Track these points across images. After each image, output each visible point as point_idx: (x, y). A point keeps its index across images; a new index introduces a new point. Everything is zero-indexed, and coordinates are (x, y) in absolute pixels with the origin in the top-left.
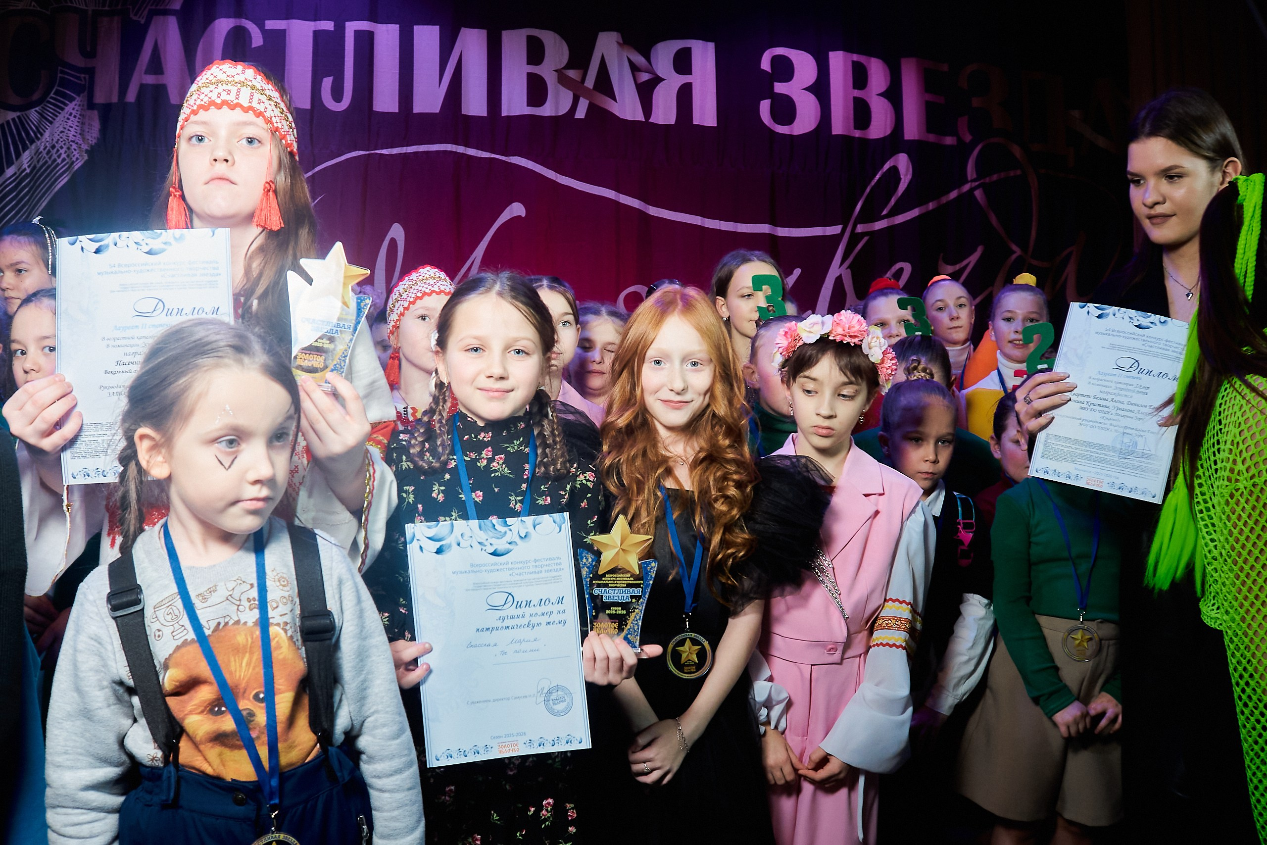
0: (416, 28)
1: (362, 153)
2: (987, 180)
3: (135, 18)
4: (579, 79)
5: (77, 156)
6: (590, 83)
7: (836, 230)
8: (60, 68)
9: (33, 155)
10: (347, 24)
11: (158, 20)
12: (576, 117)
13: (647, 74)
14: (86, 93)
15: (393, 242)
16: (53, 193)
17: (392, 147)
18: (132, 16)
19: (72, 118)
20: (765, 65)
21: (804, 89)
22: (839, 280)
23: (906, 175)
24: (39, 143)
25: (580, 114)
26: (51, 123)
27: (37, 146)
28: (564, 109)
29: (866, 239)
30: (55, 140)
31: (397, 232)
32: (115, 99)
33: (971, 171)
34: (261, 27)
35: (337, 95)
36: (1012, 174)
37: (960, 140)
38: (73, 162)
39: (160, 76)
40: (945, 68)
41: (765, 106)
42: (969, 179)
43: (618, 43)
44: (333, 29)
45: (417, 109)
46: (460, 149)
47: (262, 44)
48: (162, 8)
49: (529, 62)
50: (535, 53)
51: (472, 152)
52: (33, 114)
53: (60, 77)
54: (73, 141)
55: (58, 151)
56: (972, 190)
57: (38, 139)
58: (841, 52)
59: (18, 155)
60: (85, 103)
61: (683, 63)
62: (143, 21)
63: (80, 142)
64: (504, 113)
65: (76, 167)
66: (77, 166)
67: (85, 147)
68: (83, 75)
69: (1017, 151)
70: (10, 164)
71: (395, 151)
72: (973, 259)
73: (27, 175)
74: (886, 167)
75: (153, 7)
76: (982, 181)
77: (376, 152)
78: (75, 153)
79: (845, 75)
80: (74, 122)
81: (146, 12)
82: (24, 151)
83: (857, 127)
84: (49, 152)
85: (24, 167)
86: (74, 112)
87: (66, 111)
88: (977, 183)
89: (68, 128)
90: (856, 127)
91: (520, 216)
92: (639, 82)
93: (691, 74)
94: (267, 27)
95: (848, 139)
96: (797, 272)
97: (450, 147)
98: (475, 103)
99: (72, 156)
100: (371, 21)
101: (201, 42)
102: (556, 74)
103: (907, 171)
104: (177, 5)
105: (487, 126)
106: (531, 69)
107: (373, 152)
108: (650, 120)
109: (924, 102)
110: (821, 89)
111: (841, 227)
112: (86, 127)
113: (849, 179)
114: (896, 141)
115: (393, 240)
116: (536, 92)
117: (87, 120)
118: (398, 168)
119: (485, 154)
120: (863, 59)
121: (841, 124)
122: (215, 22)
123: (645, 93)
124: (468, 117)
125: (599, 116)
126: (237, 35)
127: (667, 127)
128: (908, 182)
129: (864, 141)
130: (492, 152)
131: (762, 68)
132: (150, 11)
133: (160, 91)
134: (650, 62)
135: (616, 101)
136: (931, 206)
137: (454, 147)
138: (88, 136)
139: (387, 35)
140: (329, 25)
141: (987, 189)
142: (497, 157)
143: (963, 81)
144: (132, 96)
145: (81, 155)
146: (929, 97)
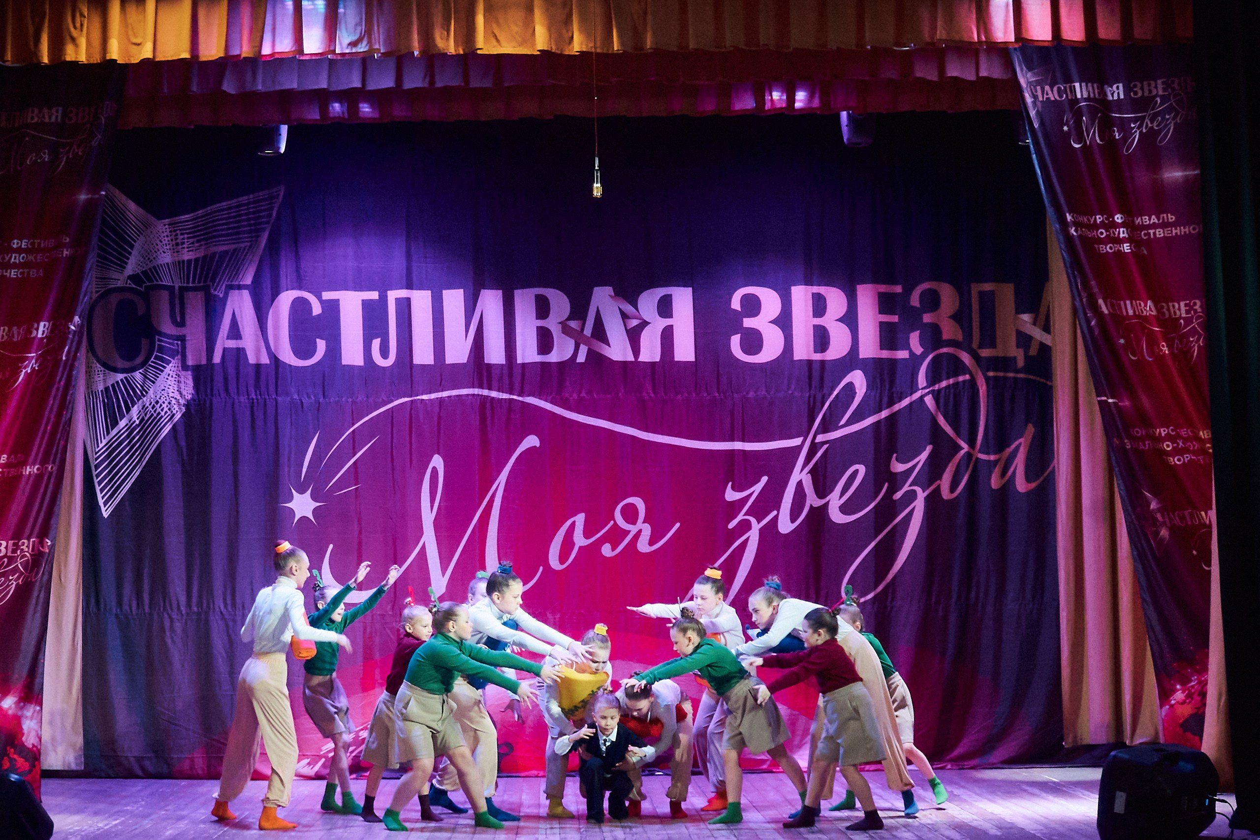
0: (444, 292)
1: (406, 399)
2: (936, 387)
3: (216, 294)
4: (579, 329)
5: (177, 409)
6: (588, 331)
7: (797, 442)
8: (157, 337)
9: (141, 408)
10: (389, 293)
11: (234, 295)
12: (577, 361)
13: (634, 320)
14: (179, 357)
15: (435, 470)
16: (160, 439)
17: (430, 393)
18: (212, 291)
19: (170, 378)
20: (736, 304)
21: (770, 322)
22: (800, 484)
24: (145, 399)
25: (581, 358)
26: (154, 382)
27: (143, 402)
28: (568, 354)
29: (826, 446)
30: (158, 397)
31: (437, 462)
32: (204, 362)
33: (922, 379)
34: (319, 297)
35: (385, 353)
36: (961, 378)
37: (912, 353)
38: (174, 415)
39: (239, 341)
40: (898, 289)
41: (735, 341)
42: (920, 387)
43: (611, 296)
44: (378, 298)
45: (449, 360)
46: (485, 392)
47: (321, 312)
48: (237, 283)
49: (538, 318)
50: (543, 309)
51: (494, 394)
52: (138, 375)
53: (158, 345)
54: (173, 397)
55: (161, 405)
56: (922, 398)
57: (144, 396)
58: (803, 287)
59: (128, 410)
60: (180, 365)
61: (665, 308)
62: (221, 296)
63: (178, 397)
64: (519, 361)
65: (176, 420)
66: (178, 416)
67: (182, 402)
68: (176, 342)
69: (966, 358)
70: (122, 417)
71: (433, 396)
72: (924, 456)
73: (138, 425)
74: (844, 383)
75: (229, 283)
76: (931, 389)
77: (418, 397)
78: (175, 406)
79: (807, 306)
80: (171, 381)
81: (223, 288)
82: (133, 407)
84: (154, 406)
85: (133, 420)
86: (171, 373)
87: (165, 373)
88: (927, 390)
89: (167, 386)
90: (815, 352)
91: (535, 446)
92: (628, 328)
93: (671, 316)
94: (324, 298)
95: (810, 362)
96: (765, 479)
97: (476, 391)
98: (495, 354)
99: (173, 409)
100: (407, 289)
101: (271, 311)
102: (560, 326)
103: (861, 385)
104: (248, 280)
105: (506, 372)
106: (540, 323)
107: (415, 398)
108: (639, 360)
109: (878, 324)
110: (784, 321)
111: (801, 439)
112: (182, 386)
113: (809, 397)
114: (851, 361)
115: (434, 468)
116: (545, 342)
117: (182, 380)
118: (437, 409)
119: (505, 396)
120: (822, 290)
121: (803, 350)
122: (281, 295)
123: (634, 337)
124: (489, 366)
125: (597, 359)
126: (300, 308)
127: (653, 364)
128: (863, 395)
129: (823, 362)
130: (510, 394)
131: (733, 307)
132: (226, 285)
133: (240, 353)
134: (637, 309)
135: (609, 345)
136: (884, 414)
137: (480, 390)
138: (184, 393)
139: (421, 300)
140: (374, 295)
141: (936, 395)
142: (515, 397)
143: (915, 301)
144: (217, 359)
145: (180, 409)
146: (883, 318)
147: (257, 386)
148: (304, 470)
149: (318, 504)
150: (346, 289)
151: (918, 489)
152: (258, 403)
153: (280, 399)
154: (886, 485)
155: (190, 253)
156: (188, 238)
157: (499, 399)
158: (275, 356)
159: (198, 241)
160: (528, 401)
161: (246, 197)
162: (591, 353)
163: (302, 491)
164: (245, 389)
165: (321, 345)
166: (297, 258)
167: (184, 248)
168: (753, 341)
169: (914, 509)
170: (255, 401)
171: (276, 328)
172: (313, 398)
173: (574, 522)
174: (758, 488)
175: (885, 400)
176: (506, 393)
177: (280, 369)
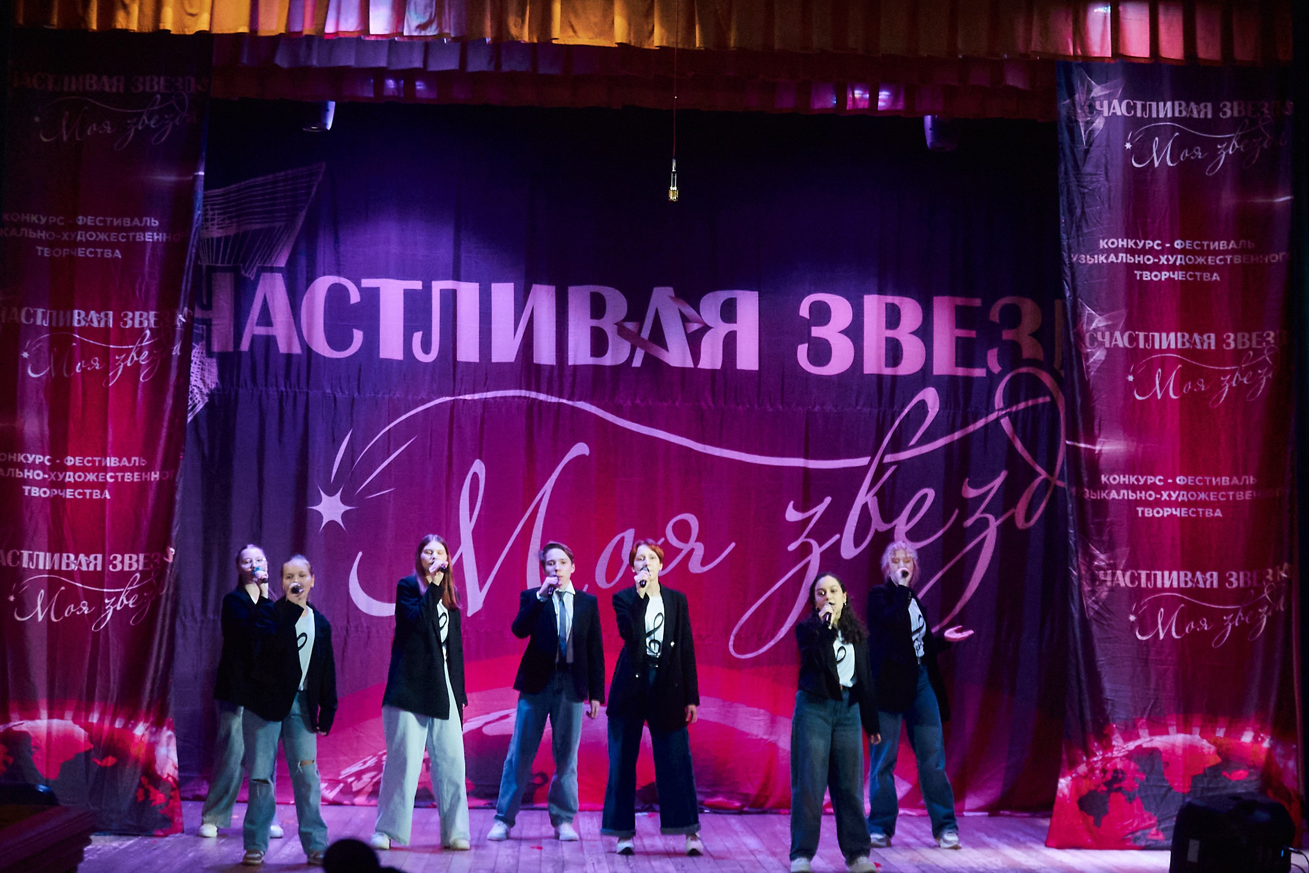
0: (493, 285)
1: (448, 399)
2: (1014, 409)
3: (247, 275)
4: (636, 331)
5: (199, 399)
6: (645, 334)
7: (863, 461)
10: (434, 283)
11: (266, 276)
12: (633, 366)
13: (695, 324)
14: (204, 342)
15: (475, 476)
17: (474, 393)
18: (243, 273)
20: (804, 311)
21: (840, 332)
22: (865, 507)
23: (934, 408)
25: (637, 363)
28: (623, 358)
29: (893, 468)
31: (478, 467)
32: (231, 349)
33: (998, 399)
34: (358, 284)
35: (426, 348)
36: (1041, 400)
37: (989, 372)
38: (196, 405)
39: (270, 328)
40: (978, 302)
41: (802, 351)
42: (997, 408)
43: (670, 297)
44: (421, 288)
46: (533, 395)
47: (359, 300)
48: (269, 265)
49: (593, 317)
50: (598, 308)
51: (542, 397)
54: (196, 386)
56: (997, 420)
58: (876, 296)
60: (204, 351)
61: (729, 312)
62: (253, 278)
63: (201, 386)
64: (571, 363)
65: (198, 410)
66: (200, 407)
67: (205, 391)
68: (201, 326)
69: (1046, 379)
71: (477, 396)
72: (998, 482)
74: (915, 400)
75: (261, 265)
76: (1008, 410)
77: (461, 397)
78: (198, 396)
79: (879, 317)
80: (194, 368)
81: (255, 269)
88: (1004, 412)
90: (887, 366)
91: (584, 455)
92: (689, 332)
93: (736, 322)
94: (363, 286)
95: (880, 377)
96: (828, 500)
97: (524, 393)
98: (545, 354)
99: (194, 399)
100: (454, 279)
101: (305, 298)
102: (616, 326)
103: (935, 403)
104: (282, 263)
105: (556, 373)
106: (595, 323)
107: (458, 397)
108: (699, 367)
109: (954, 339)
110: (855, 332)
111: (868, 459)
112: (206, 375)
113: (879, 413)
114: (924, 377)
115: (475, 474)
116: (599, 343)
117: (206, 367)
118: (479, 411)
119: (554, 399)
120: (896, 300)
121: (873, 364)
122: (317, 280)
123: (694, 342)
124: (539, 366)
125: (654, 364)
126: (337, 295)
127: (713, 372)
128: (935, 414)
129: (894, 378)
130: (561, 398)
131: (800, 314)
132: (258, 268)
133: (270, 341)
134: (699, 313)
135: (667, 350)
136: (957, 435)
137: (528, 392)
138: (208, 382)
139: (468, 293)
140: (417, 285)
141: (1013, 418)
142: (565, 401)
143: (995, 315)
144: (245, 346)
145: (202, 398)
146: (960, 333)
147: (287, 376)
148: (335, 471)
149: (348, 508)
150: (388, 276)
151: (991, 517)
152: (287, 396)
153: (311, 393)
154: (957, 511)
155: (220, 231)
156: (219, 214)
157: (547, 402)
158: (308, 346)
159: (229, 218)
160: (578, 406)
161: (282, 173)
162: (648, 358)
163: (331, 493)
164: (274, 380)
165: (358, 336)
166: (337, 241)
167: (213, 225)
168: (821, 353)
169: (985, 537)
170: (285, 394)
171: (311, 315)
172: (347, 393)
173: (623, 538)
174: (820, 509)
175: (959, 420)
176: (556, 396)
177: (313, 361)
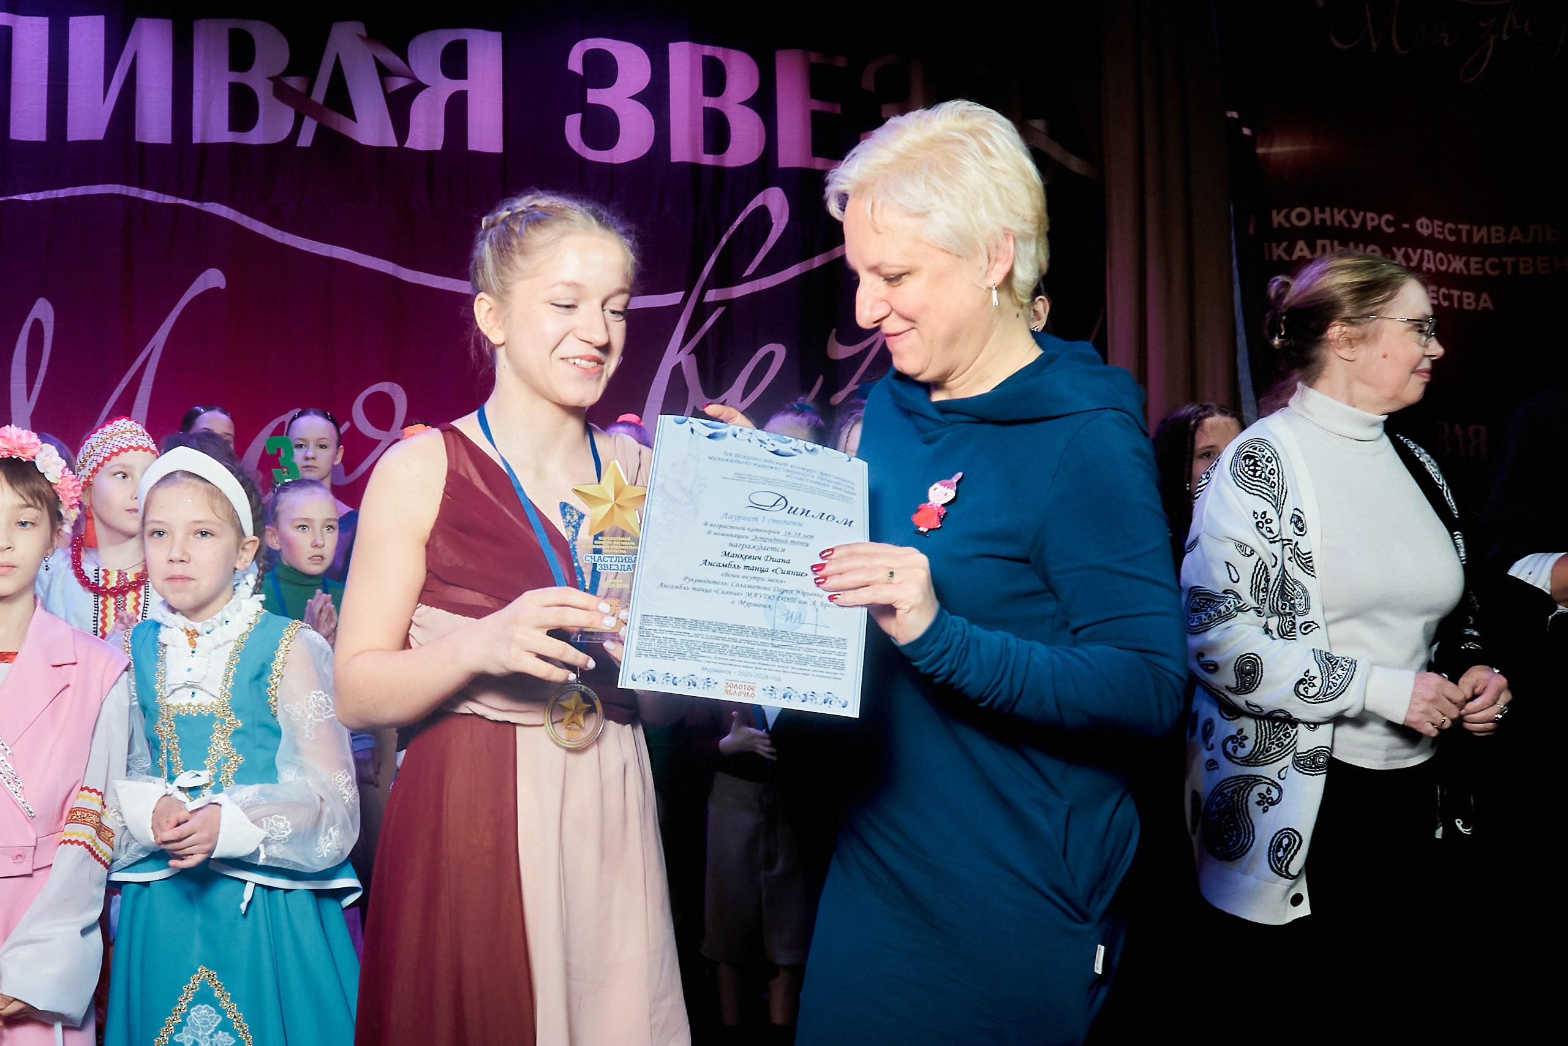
0: (72, 20)
4: (303, 90)
6: (319, 95)
7: (675, 298)
12: (297, 145)
13: (401, 79)
15: (37, 326)
17: (37, 190)
20: (575, 63)
21: (632, 98)
22: (677, 370)
23: (781, 217)
25: (305, 139)
28: (281, 134)
29: (720, 311)
31: (43, 310)
40: (841, 62)
41: (573, 124)
43: (361, 37)
45: (73, 136)
46: (134, 192)
49: (233, 67)
50: (241, 54)
51: (149, 195)
58: (687, 43)
61: (455, 62)
64: (196, 140)
71: (42, 196)
74: (751, 206)
77: (16, 197)
79: (692, 75)
83: (707, 151)
91: (218, 288)
92: (389, 90)
93: (466, 78)
95: (694, 169)
97: (119, 189)
98: (155, 126)
100: (8, 11)
102: (271, 83)
103: (781, 212)
105: (171, 157)
106: (236, 77)
107: (11, 197)
108: (406, 145)
109: (809, 112)
110: (655, 97)
111: (682, 293)
113: (696, 222)
114: (765, 170)
115: (37, 321)
116: (243, 110)
119: (169, 199)
120: (719, 53)
121: (686, 147)
123: (399, 105)
124: (144, 145)
125: (332, 143)
127: (430, 155)
128: (782, 228)
129: (719, 170)
130: (178, 196)
131: (569, 68)
134: (406, 62)
135: (356, 121)
136: (818, 261)
137: (125, 187)
139: (31, 32)
142: (186, 202)
143: (868, 83)
146: (817, 105)
154: (821, 379)
160: (208, 210)
162: (324, 133)
168: (603, 129)
176: (171, 194)
